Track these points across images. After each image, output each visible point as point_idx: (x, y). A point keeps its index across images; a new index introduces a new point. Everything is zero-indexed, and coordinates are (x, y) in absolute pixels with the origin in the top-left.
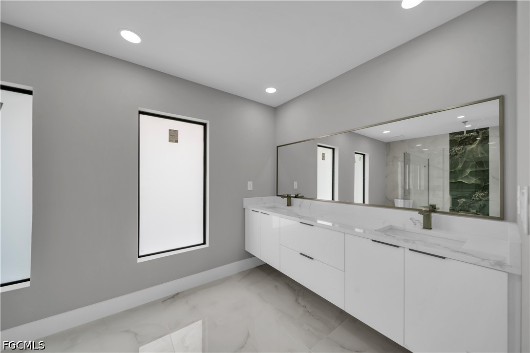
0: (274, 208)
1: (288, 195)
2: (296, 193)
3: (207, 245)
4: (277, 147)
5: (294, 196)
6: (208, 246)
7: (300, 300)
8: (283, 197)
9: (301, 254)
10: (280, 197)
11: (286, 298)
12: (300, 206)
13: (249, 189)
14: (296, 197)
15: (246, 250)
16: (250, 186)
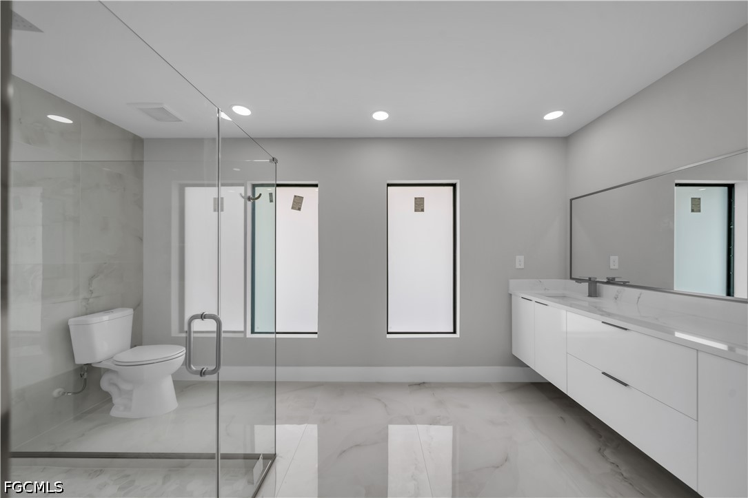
0: (562, 298)
1: (590, 279)
2: (611, 276)
3: (457, 335)
4: (571, 200)
5: (605, 280)
6: (459, 336)
7: (607, 452)
8: (579, 280)
9: (604, 373)
10: (574, 281)
11: (581, 443)
12: (616, 299)
13: (518, 266)
14: (611, 282)
15: (514, 353)
16: (520, 261)
